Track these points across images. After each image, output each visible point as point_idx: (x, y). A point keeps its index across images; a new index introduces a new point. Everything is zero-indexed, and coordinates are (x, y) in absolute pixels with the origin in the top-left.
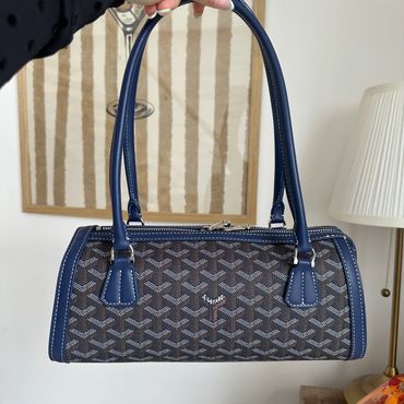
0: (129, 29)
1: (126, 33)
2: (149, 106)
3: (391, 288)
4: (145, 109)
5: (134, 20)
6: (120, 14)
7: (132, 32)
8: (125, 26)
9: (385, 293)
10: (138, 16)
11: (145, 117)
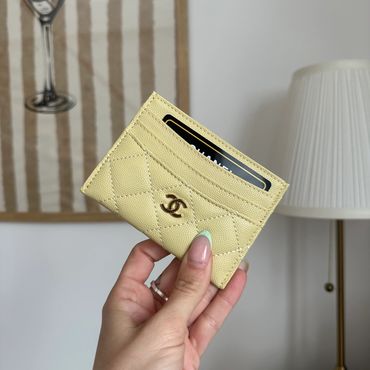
0: (46, 19)
1: (42, 23)
2: (70, 99)
3: (334, 282)
4: (65, 101)
5: (50, 10)
6: (35, 4)
7: (49, 22)
8: (42, 16)
9: (329, 288)
10: (55, 5)
11: (66, 110)
